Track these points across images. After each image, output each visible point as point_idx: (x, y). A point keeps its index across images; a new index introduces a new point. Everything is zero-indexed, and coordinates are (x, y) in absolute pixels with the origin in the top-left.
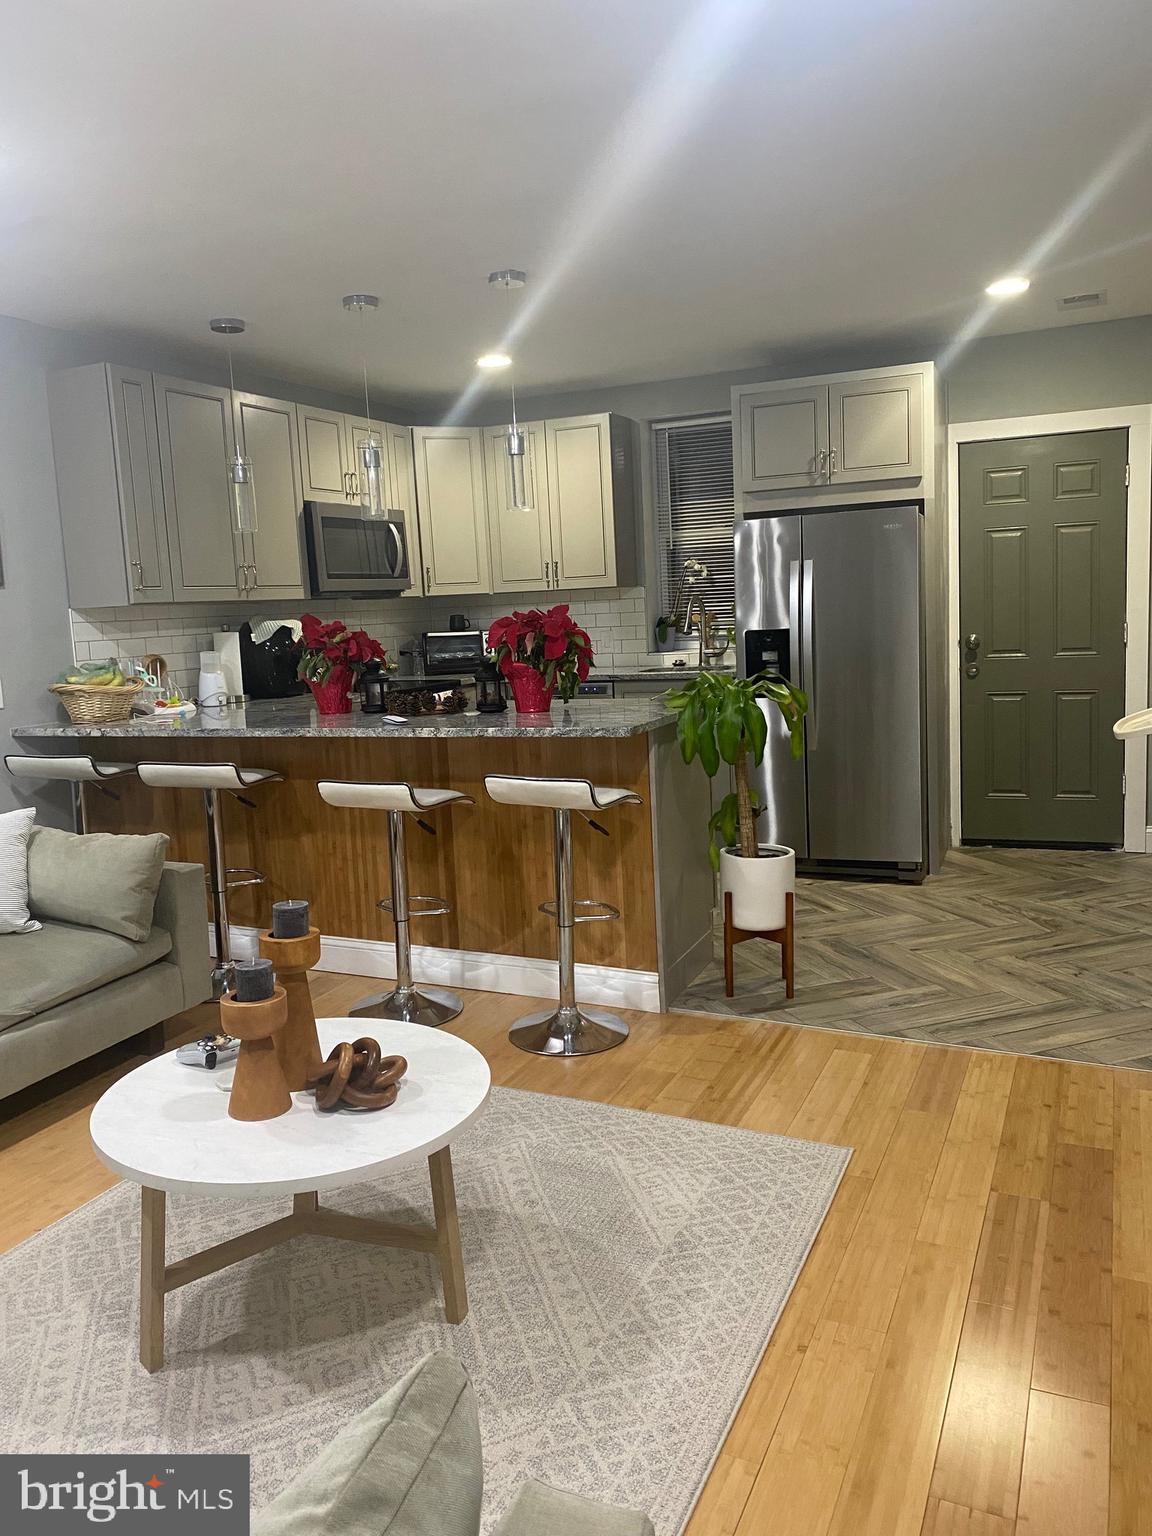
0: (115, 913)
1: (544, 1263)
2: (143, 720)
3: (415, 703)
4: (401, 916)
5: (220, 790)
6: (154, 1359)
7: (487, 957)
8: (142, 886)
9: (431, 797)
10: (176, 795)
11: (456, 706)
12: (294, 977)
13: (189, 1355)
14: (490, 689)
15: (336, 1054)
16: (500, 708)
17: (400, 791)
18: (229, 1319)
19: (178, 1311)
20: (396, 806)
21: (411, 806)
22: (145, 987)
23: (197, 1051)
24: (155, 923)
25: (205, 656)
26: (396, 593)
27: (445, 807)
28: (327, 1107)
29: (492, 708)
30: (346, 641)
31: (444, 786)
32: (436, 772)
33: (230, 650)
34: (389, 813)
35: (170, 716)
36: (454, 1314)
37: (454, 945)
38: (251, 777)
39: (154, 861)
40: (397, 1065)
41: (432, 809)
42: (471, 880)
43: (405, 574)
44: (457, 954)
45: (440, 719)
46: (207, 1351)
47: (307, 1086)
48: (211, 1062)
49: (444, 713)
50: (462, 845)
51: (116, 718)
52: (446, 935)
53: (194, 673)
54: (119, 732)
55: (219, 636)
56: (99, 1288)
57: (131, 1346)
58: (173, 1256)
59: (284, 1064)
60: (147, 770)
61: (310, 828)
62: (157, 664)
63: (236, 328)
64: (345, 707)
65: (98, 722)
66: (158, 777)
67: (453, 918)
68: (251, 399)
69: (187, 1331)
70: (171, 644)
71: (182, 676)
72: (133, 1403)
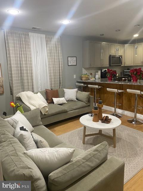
0: (84, 100)
1: (126, 145)
2: (89, 80)
3: (120, 79)
4: (115, 105)
5: (96, 88)
6: (84, 143)
7: (126, 111)
8: (87, 98)
9: (120, 91)
10: (92, 88)
11: (125, 80)
12: (100, 108)
13: (87, 144)
14: (129, 78)
15: (104, 117)
16: (131, 81)
17: (116, 90)
18: (91, 141)
19: (87, 140)
20: (116, 92)
21: (117, 92)
22: (87, 108)
23: (90, 114)
24: (88, 102)
25: (96, 73)
26: (120, 66)
27: (122, 92)
28: (102, 122)
29: (130, 81)
30: (112, 72)
31: (122, 90)
32: (121, 88)
33: (99, 72)
34: (115, 93)
35: (92, 80)
36: (114, 147)
37: (122, 109)
38: (100, 87)
39: (89, 95)
40: (111, 119)
41: (120, 93)
42: (125, 102)
43: (122, 63)
44: (122, 110)
45: (123, 82)
46: (89, 144)
47: (101, 120)
48: (92, 116)
49: (123, 81)
50: (124, 97)
51: (86, 80)
52: (121, 108)
53: (95, 75)
54: (86, 81)
55: (98, 71)
56: (80, 136)
57: (82, 142)
58: (86, 134)
59: (99, 117)
60: (89, 85)
61: (106, 93)
62: (91, 74)
63: (103, 35)
64: (111, 80)
65: (85, 80)
66: (90, 86)
67: (122, 106)
68: (104, 43)
69: (87, 142)
70: (93, 72)
71: (94, 75)
72: (81, 146)
